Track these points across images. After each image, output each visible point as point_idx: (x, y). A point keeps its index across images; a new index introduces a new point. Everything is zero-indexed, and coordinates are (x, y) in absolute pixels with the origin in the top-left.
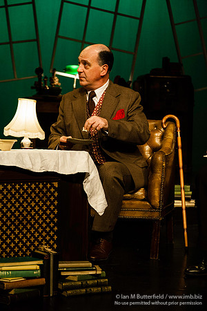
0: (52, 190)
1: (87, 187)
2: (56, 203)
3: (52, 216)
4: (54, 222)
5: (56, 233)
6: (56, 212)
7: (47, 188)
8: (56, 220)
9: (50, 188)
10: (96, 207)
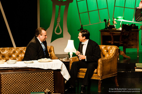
0: (52, 74)
1: (62, 73)
2: (53, 77)
3: (52, 81)
4: (52, 82)
5: (53, 85)
6: (53, 80)
7: (50, 73)
8: (53, 82)
9: (51, 73)
10: (66, 78)
